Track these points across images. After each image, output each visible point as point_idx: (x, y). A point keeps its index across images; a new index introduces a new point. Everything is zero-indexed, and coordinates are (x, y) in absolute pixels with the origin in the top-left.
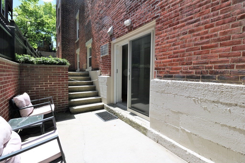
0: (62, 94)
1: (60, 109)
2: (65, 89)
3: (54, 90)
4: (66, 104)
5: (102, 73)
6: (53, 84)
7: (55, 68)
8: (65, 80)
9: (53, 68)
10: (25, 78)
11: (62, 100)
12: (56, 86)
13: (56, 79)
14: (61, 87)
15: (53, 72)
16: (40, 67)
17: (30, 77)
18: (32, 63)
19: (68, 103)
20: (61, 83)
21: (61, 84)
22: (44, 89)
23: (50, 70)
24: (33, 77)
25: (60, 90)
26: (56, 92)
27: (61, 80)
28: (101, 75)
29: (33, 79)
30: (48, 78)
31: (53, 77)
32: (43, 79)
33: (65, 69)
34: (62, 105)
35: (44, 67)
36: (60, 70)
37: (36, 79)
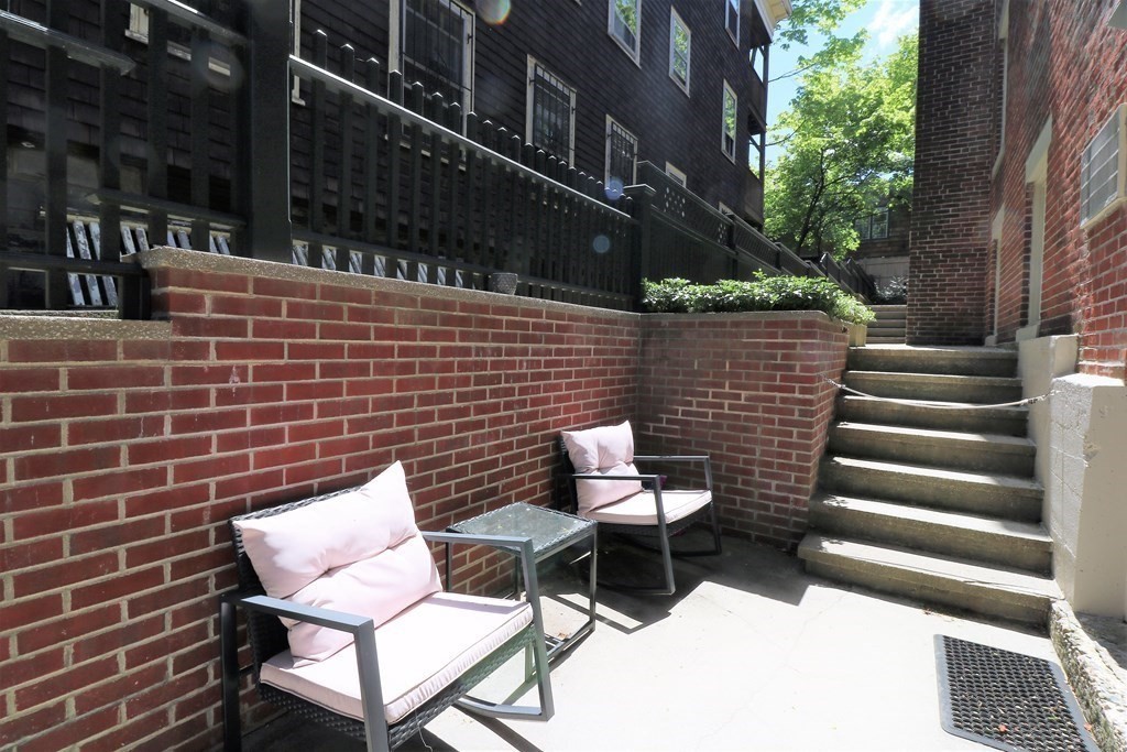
0: (780, 455)
1: (767, 525)
2: (795, 430)
3: (745, 429)
4: (797, 513)
5: (1088, 355)
6: (743, 402)
7: (757, 324)
8: (797, 385)
9: (749, 324)
10: (653, 368)
11: (777, 485)
12: (754, 409)
13: (758, 378)
14: (776, 417)
15: (746, 345)
16: (702, 324)
17: (668, 365)
18: (679, 307)
19: (806, 509)
20: (778, 402)
21: (778, 404)
22: (710, 420)
23: (735, 335)
24: (677, 364)
25: (770, 432)
26: (755, 441)
27: (778, 383)
28: (1077, 369)
29: (677, 373)
30: (727, 369)
31: (747, 366)
32: (708, 375)
33: (799, 329)
34: (777, 510)
35: (715, 324)
36: (776, 333)
37: (685, 374)
